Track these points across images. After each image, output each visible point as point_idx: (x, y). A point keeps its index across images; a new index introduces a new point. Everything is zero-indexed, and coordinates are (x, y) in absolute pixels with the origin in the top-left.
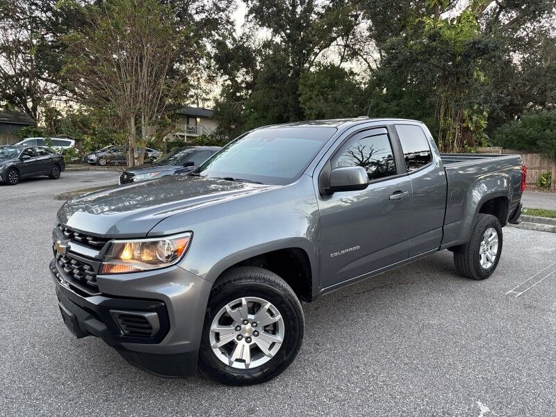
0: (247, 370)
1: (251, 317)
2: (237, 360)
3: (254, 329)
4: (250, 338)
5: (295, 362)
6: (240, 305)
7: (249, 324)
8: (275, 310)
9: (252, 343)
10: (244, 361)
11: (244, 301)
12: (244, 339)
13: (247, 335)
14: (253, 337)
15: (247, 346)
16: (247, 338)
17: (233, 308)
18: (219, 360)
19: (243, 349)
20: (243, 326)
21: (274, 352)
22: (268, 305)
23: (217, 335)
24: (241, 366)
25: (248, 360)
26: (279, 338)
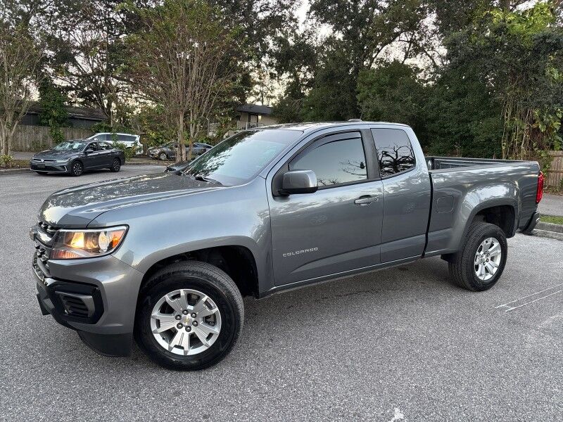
0: (185, 357)
1: (190, 308)
2: (176, 346)
3: (193, 319)
4: (190, 327)
5: (233, 352)
6: (178, 296)
7: (189, 315)
8: (213, 304)
9: (191, 332)
10: (183, 348)
11: (182, 292)
12: (184, 328)
13: (186, 324)
14: (192, 327)
15: (187, 335)
16: (187, 327)
17: (173, 298)
18: (159, 344)
19: (182, 337)
20: (183, 316)
21: (211, 342)
22: (206, 298)
23: (158, 323)
24: (180, 352)
25: (186, 347)
26: (217, 330)
